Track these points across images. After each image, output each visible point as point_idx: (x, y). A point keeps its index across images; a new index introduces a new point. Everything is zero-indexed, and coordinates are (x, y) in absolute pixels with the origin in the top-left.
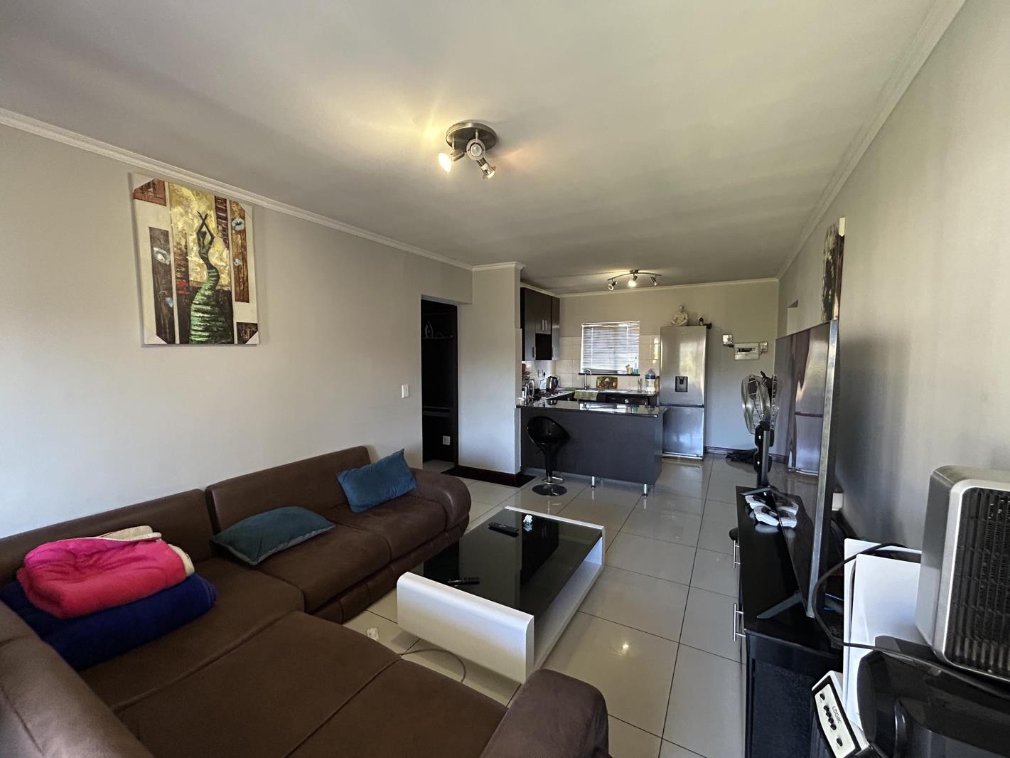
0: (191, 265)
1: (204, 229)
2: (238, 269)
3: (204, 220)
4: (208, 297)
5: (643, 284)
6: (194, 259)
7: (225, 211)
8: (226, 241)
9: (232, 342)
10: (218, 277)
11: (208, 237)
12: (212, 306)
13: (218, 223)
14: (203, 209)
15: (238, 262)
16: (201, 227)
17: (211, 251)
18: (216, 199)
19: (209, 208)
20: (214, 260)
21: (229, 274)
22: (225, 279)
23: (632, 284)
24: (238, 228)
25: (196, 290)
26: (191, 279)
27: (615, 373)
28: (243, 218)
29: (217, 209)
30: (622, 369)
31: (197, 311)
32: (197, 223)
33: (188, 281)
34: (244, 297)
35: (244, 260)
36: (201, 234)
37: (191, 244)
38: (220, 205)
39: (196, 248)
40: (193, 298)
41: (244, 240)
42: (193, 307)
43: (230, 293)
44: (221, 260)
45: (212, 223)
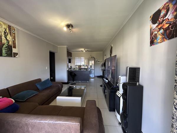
0: (3, 39)
1: (6, 32)
2: (13, 41)
3: (6, 30)
4: (7, 46)
5: (86, 51)
6: (3, 38)
7: (11, 28)
8: (11, 35)
9: (12, 57)
10: (9, 42)
11: (7, 33)
12: (8, 49)
13: (9, 31)
14: (5, 27)
15: (13, 40)
16: (5, 31)
17: (7, 36)
18: (8, 25)
19: (7, 27)
20: (8, 39)
21: (11, 42)
22: (10, 43)
23: (84, 51)
24: (14, 32)
25: (4, 44)
26: (3, 42)
27: (81, 65)
28: (15, 31)
29: (9, 28)
30: (82, 65)
31: (4, 49)
32: (4, 30)
33: (2, 43)
34: (15, 47)
35: (15, 39)
36: (5, 33)
37: (3, 35)
38: (9, 27)
39: (4, 36)
40: (3, 46)
41: (15, 35)
42: (3, 48)
43: (11, 46)
44: (10, 39)
45: (8, 31)
